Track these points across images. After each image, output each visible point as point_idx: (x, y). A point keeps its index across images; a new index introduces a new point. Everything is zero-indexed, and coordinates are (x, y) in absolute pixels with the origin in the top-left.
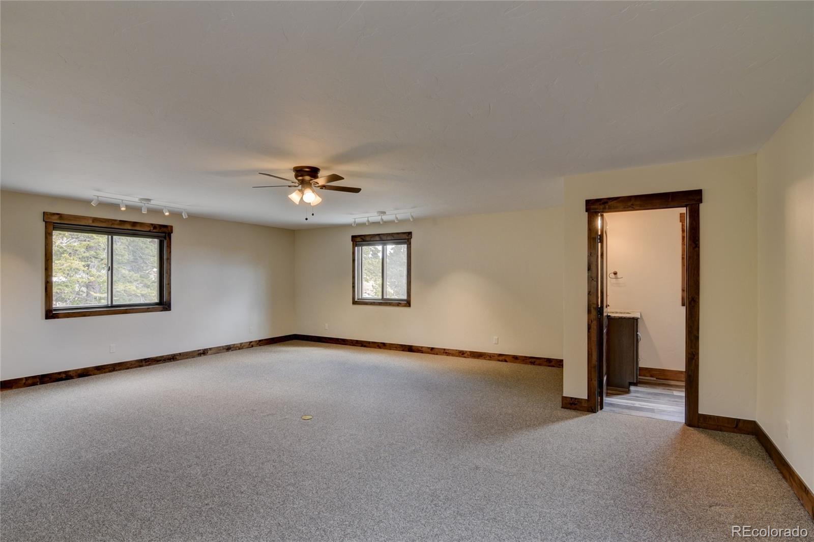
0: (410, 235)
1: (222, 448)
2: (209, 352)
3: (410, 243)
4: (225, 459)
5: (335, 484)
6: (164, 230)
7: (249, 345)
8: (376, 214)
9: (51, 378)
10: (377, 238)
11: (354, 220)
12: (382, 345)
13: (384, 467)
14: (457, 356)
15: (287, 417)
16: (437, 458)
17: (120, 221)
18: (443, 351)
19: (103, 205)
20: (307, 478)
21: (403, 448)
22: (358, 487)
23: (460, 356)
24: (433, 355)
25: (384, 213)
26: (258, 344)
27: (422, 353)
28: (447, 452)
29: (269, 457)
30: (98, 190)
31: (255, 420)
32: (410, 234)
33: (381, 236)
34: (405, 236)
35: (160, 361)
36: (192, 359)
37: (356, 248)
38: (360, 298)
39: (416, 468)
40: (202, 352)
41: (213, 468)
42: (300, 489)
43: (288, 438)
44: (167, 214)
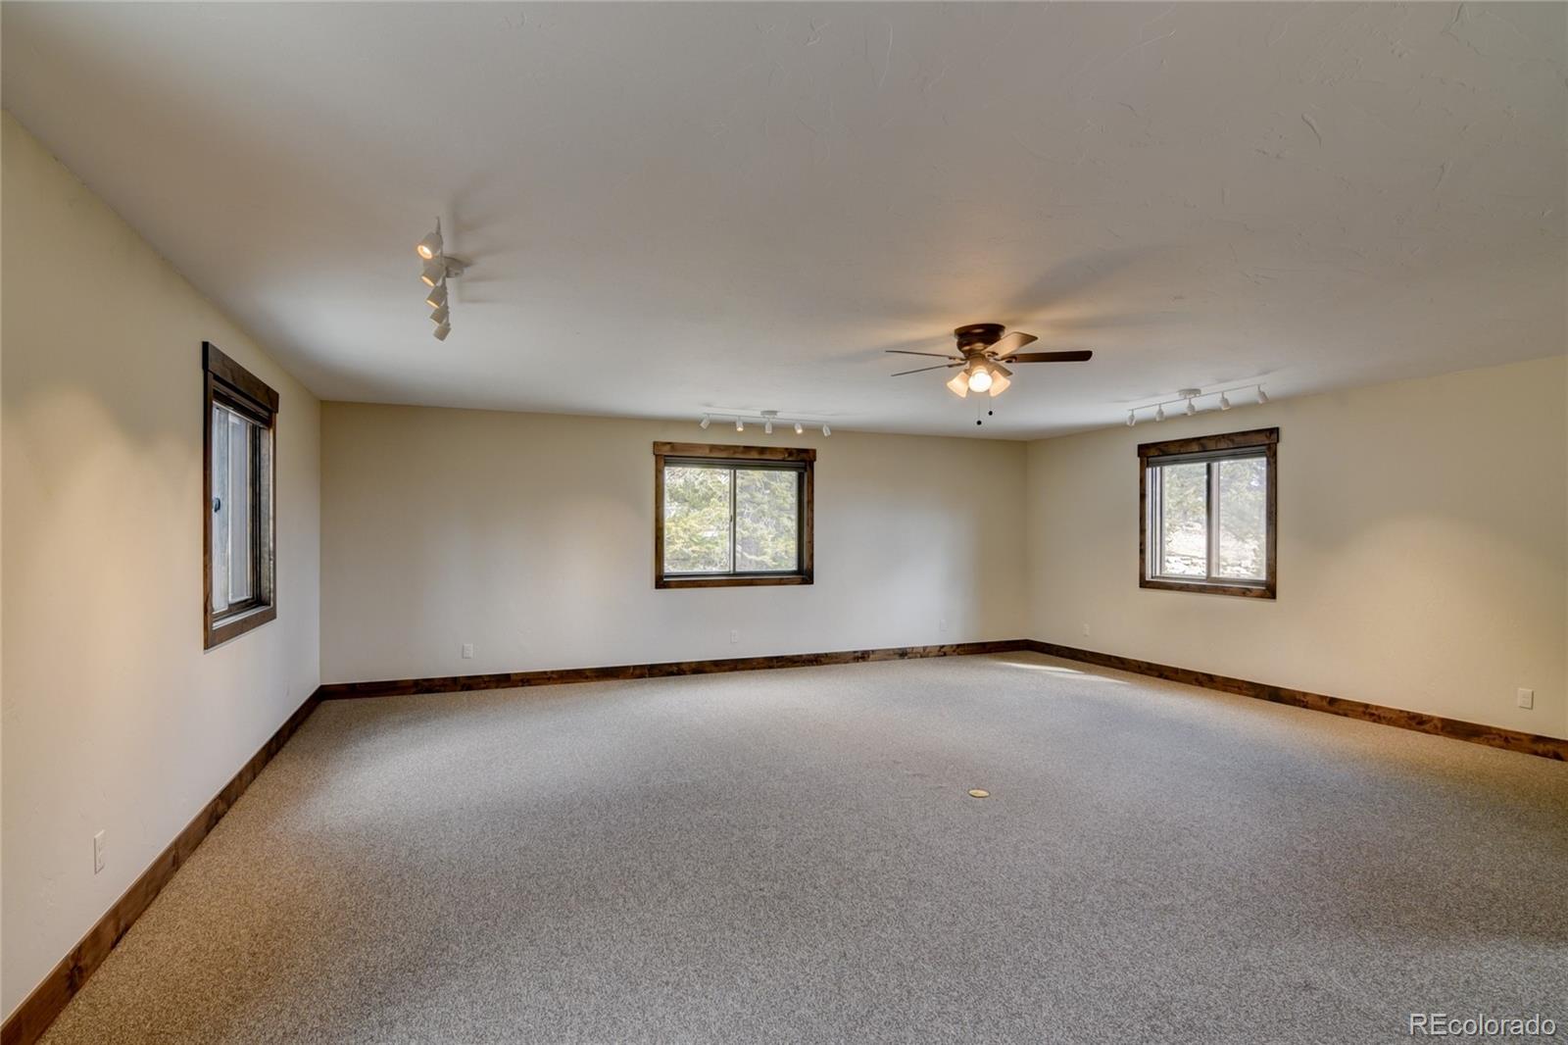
0: (1274, 436)
1: (821, 812)
2: (871, 656)
3: (1275, 454)
4: (817, 829)
5: (969, 920)
6: (804, 456)
7: (939, 651)
8: (1177, 396)
9: (660, 671)
10: (1195, 447)
11: (1130, 413)
12: (1205, 677)
13: (1080, 920)
14: (1403, 727)
15: (944, 785)
16: (1213, 936)
17: (745, 447)
18: (1361, 709)
19: (717, 425)
20: (926, 896)
21: (1144, 895)
22: (1009, 940)
23: (1410, 728)
24: (1336, 717)
25: (1195, 392)
26: (954, 651)
27: (1305, 707)
28: (1246, 932)
29: (882, 843)
30: (708, 405)
31: (891, 779)
32: (1274, 432)
33: (1202, 441)
34: (1263, 439)
35: (795, 662)
36: (844, 665)
37: (1149, 471)
38: (1158, 574)
39: (1151, 943)
40: (859, 655)
41: (795, 838)
42: (906, 910)
43: (929, 821)
44: (800, 431)
